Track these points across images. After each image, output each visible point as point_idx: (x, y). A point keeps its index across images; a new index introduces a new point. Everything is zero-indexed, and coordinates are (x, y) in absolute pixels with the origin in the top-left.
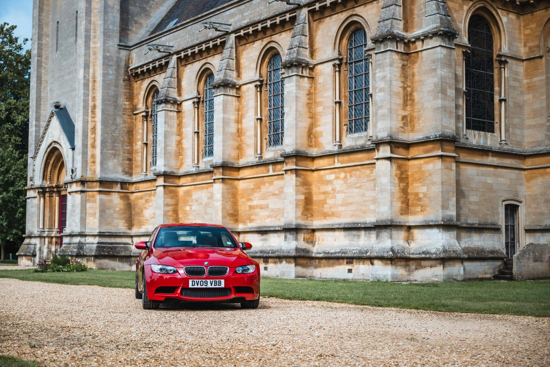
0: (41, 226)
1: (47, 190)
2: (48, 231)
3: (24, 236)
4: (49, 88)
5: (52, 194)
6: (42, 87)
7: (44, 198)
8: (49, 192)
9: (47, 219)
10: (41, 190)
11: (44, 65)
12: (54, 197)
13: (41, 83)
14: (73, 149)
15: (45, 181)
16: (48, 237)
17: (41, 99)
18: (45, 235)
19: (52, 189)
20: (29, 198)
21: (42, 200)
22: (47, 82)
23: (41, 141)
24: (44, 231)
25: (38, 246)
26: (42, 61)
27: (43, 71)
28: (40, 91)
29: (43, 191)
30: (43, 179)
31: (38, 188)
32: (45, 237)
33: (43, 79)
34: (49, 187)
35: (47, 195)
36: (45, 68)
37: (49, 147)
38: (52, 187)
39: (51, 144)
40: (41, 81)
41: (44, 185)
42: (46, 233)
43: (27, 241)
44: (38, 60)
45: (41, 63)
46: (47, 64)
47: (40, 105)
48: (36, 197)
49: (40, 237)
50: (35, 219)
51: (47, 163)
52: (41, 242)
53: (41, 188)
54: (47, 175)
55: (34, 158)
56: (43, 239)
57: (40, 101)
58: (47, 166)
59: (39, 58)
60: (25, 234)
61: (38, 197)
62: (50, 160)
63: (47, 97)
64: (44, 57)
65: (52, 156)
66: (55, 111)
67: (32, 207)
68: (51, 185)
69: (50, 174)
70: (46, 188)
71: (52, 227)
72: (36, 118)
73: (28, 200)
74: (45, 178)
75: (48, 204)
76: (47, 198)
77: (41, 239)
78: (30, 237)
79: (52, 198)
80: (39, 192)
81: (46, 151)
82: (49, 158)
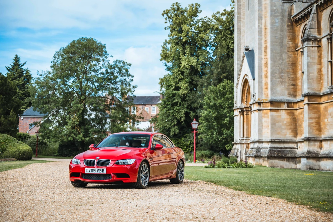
0: (242, 136)
1: (245, 110)
2: (246, 139)
3: (233, 143)
4: (245, 36)
5: (248, 112)
6: (241, 36)
7: (243, 115)
8: (246, 111)
9: (245, 130)
10: (241, 110)
11: (242, 19)
12: (250, 115)
13: (240, 33)
14: (254, 79)
15: (243, 103)
16: (246, 143)
17: (240, 45)
18: (244, 142)
19: (248, 109)
20: (235, 116)
21: (242, 117)
22: (245, 32)
23: (240, 75)
24: (243, 140)
25: (239, 150)
26: (241, 17)
27: (242, 24)
28: (240, 39)
29: (242, 111)
30: (242, 102)
31: (239, 108)
32: (244, 144)
33: (242, 30)
34: (246, 108)
35: (245, 113)
36: (243, 22)
37: (243, 78)
38: (247, 107)
39: (244, 77)
40: (241, 31)
41: (242, 106)
42: (245, 140)
43: (234, 146)
44: (238, 17)
45: (240, 19)
46: (244, 19)
47: (240, 49)
48: (238, 115)
49: (241, 143)
50: (238, 131)
51: (244, 90)
52: (241, 147)
53: (241, 108)
54: (244, 99)
55: (237, 87)
56: (243, 145)
57: (241, 46)
58: (244, 93)
59: (238, 15)
60: (234, 141)
61: (239, 115)
62: (245, 88)
63: (245, 42)
64: (242, 14)
65: (246, 85)
66: (245, 53)
67: (237, 122)
68: (247, 106)
69: (246, 98)
70: (244, 108)
71: (249, 136)
72: (237, 58)
73: (235, 118)
74: (243, 101)
75: (245, 120)
76: (245, 116)
77: (241, 145)
78: (236, 144)
79: (248, 115)
80: (239, 111)
81: (242, 82)
82: (245, 87)
